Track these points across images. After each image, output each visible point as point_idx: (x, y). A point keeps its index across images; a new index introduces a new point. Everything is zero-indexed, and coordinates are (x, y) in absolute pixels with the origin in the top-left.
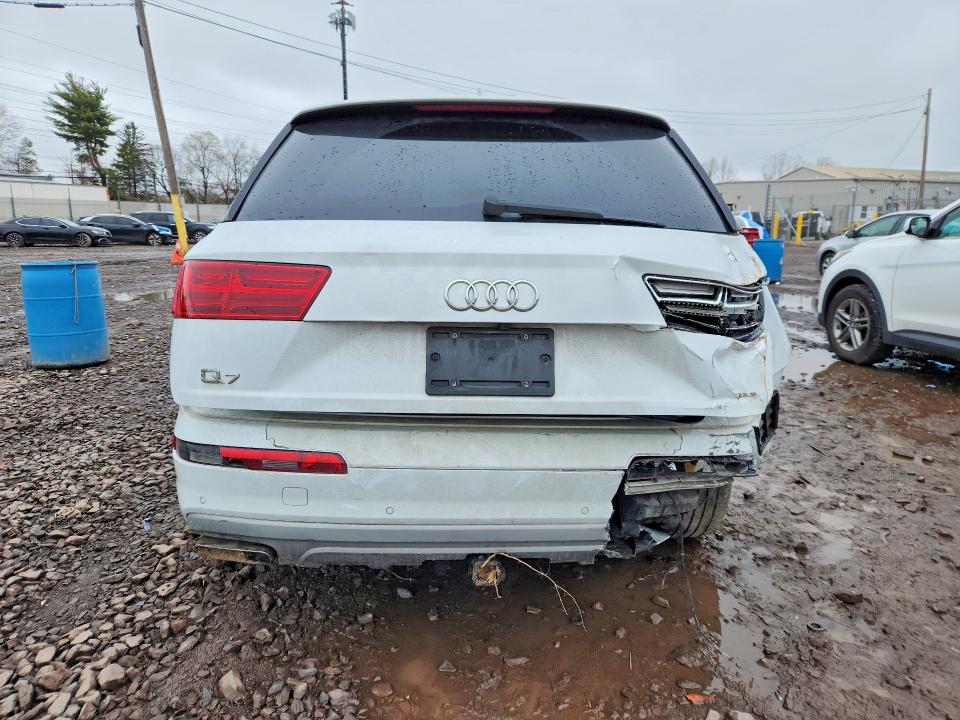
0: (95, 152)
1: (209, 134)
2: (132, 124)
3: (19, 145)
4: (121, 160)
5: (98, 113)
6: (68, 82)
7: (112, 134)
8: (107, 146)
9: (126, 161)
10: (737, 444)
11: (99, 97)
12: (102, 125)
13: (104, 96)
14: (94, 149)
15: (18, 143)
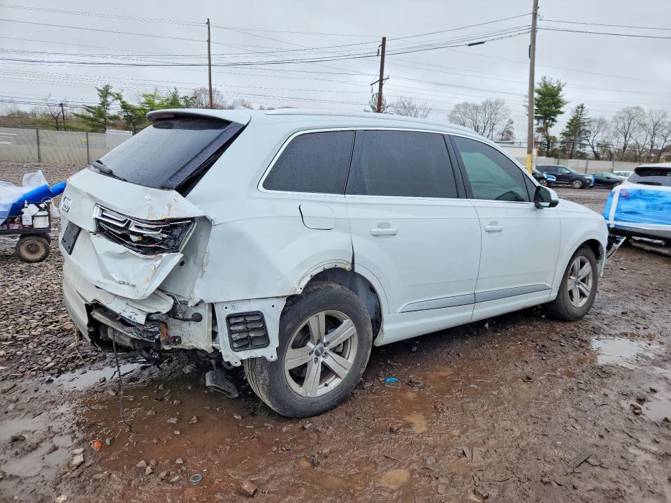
0: (547, 125)
1: (638, 108)
2: (582, 105)
3: (506, 123)
4: (568, 130)
5: (555, 100)
6: (542, 82)
7: (561, 113)
8: (556, 122)
9: (571, 131)
10: (136, 314)
11: (559, 89)
12: (556, 108)
13: (563, 89)
14: (547, 124)
15: (506, 121)
